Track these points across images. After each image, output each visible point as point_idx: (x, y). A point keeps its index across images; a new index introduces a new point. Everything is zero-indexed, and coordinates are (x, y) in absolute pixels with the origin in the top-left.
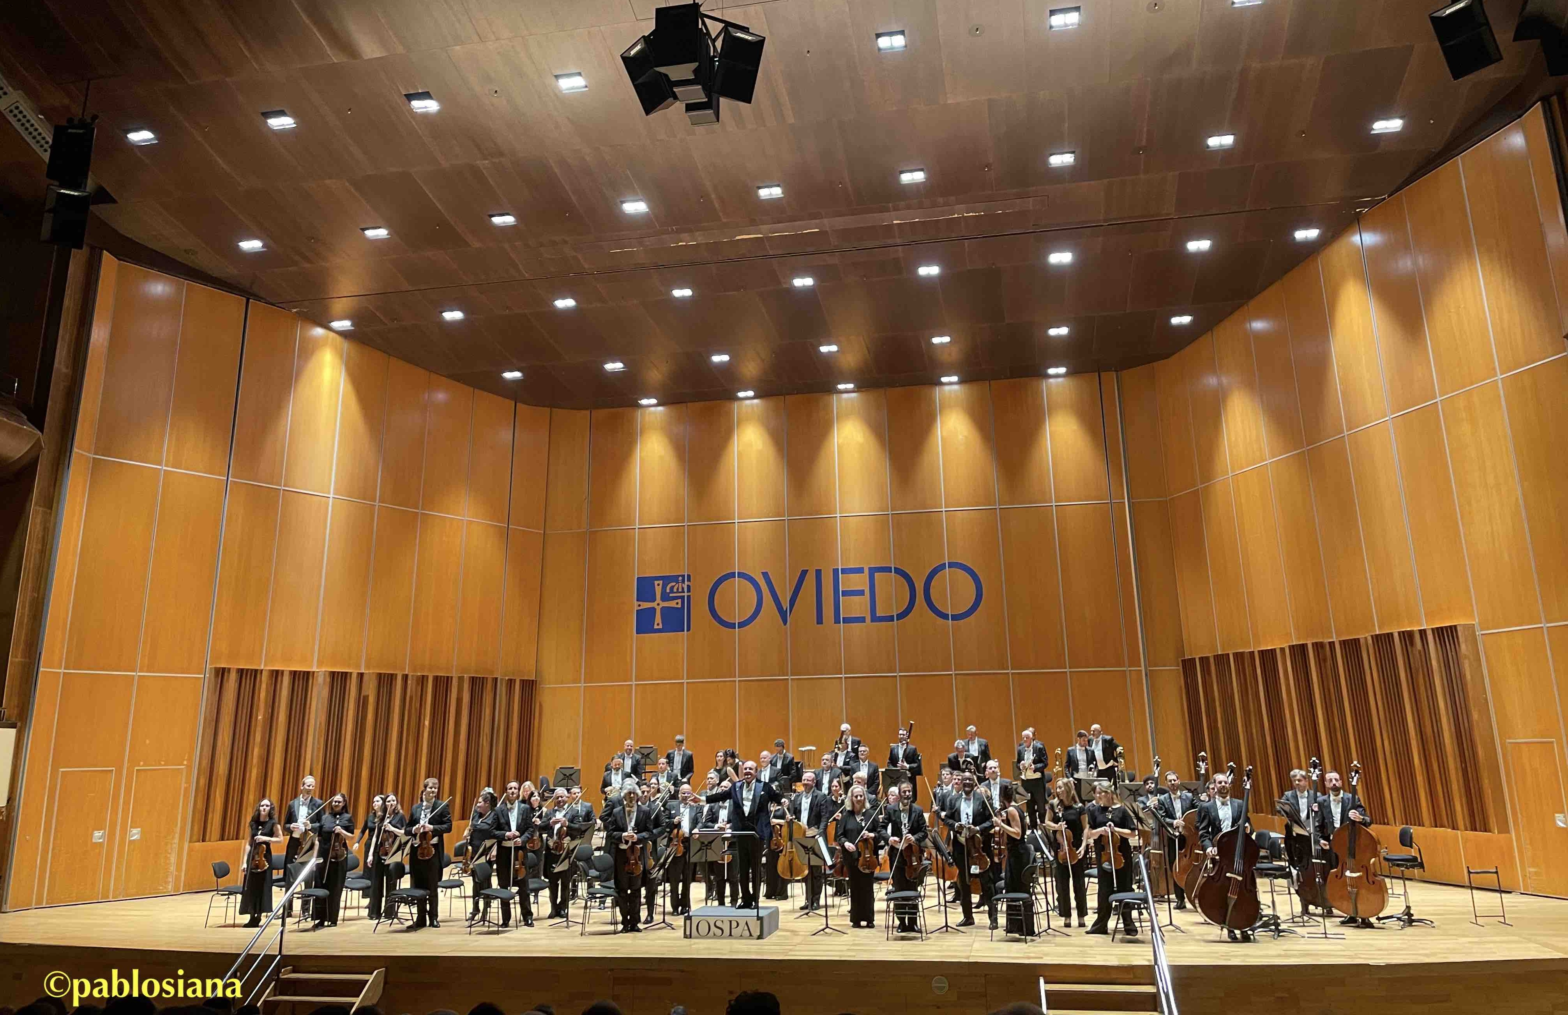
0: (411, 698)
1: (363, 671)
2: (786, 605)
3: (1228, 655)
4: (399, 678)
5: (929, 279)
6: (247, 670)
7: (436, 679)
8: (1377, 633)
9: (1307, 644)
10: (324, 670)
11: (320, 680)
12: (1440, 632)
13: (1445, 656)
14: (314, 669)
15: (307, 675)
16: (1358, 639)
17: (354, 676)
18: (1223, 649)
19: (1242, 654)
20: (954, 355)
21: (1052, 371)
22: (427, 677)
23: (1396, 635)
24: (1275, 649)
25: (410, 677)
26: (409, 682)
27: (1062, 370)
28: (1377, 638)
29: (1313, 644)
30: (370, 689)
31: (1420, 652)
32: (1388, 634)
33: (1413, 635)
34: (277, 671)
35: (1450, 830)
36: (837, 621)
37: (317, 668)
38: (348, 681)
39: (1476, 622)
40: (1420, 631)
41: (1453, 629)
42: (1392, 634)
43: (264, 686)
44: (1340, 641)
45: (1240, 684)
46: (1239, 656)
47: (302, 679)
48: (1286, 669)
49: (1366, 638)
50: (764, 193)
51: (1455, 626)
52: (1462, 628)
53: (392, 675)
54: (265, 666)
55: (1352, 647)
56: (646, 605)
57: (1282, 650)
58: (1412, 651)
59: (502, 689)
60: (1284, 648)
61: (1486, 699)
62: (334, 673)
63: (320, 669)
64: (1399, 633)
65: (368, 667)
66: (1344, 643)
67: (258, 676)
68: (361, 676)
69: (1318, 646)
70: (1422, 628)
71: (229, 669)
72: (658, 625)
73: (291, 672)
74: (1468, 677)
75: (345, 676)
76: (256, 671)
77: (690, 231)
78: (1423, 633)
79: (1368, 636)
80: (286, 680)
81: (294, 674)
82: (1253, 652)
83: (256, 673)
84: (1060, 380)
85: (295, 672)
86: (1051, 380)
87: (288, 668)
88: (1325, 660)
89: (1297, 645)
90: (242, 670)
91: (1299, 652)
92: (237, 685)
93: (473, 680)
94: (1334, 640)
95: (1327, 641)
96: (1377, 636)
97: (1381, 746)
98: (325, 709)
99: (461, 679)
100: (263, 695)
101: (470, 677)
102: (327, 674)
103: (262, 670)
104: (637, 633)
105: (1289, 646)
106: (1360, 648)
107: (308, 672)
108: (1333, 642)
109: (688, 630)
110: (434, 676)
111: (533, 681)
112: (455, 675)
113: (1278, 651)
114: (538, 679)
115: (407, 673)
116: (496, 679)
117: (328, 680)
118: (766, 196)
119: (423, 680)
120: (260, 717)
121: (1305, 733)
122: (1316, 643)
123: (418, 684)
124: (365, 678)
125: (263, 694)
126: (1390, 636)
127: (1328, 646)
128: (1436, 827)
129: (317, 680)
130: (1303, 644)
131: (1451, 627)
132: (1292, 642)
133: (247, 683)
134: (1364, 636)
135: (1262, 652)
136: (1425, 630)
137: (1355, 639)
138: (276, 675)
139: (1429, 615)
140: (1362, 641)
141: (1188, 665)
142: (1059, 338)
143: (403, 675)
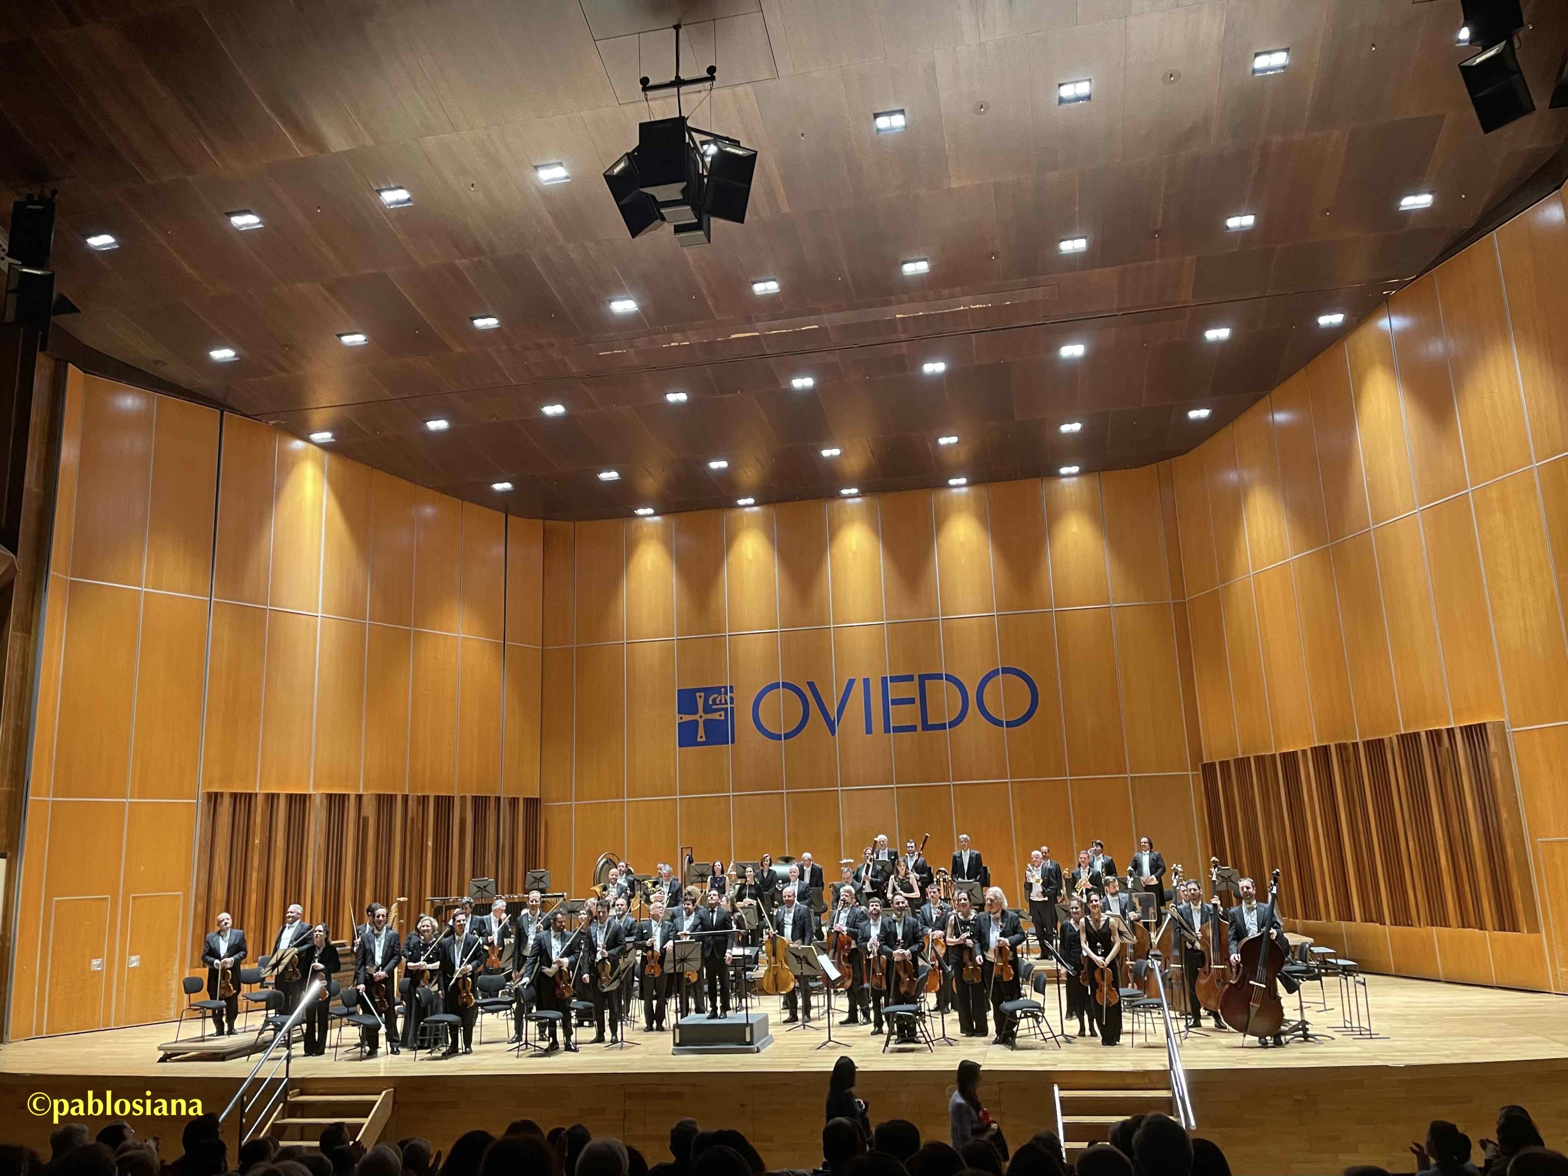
0: (412, 819)
1: (361, 792)
2: (834, 715)
3: (1249, 758)
4: (399, 798)
5: (935, 377)
6: (241, 794)
7: (437, 798)
8: (1403, 733)
9: (1329, 746)
10: (321, 792)
11: (318, 801)
12: (1468, 730)
13: (1474, 755)
14: (311, 791)
15: (304, 798)
16: (1383, 740)
17: (352, 799)
18: (1244, 752)
19: (1263, 757)
20: (962, 456)
21: (1064, 471)
22: (428, 797)
23: (1423, 735)
24: (1296, 752)
25: (410, 798)
26: (410, 803)
27: (1075, 469)
28: (1402, 738)
29: (1336, 745)
30: (369, 810)
31: (1447, 749)
32: (1414, 733)
33: (1441, 734)
34: (273, 795)
35: (1477, 930)
36: (887, 730)
37: (314, 791)
38: (346, 803)
39: (1505, 719)
40: (1448, 730)
41: (1482, 727)
42: (1418, 733)
43: (259, 809)
44: (1363, 742)
45: (1260, 786)
46: (1260, 760)
47: (299, 802)
48: (1308, 772)
49: (1390, 738)
50: (759, 288)
51: (1484, 724)
52: (1491, 727)
53: (391, 795)
54: (259, 790)
55: (1376, 747)
56: (687, 718)
57: (1304, 752)
58: (1440, 750)
59: (505, 807)
60: (1306, 750)
61: (1516, 798)
62: (331, 795)
63: (316, 791)
64: (1426, 732)
65: (366, 787)
66: (1367, 744)
67: (253, 799)
68: (359, 797)
69: (1341, 747)
70: (1450, 727)
71: (222, 794)
72: (701, 737)
73: (287, 795)
74: (1498, 774)
75: (343, 798)
76: (251, 795)
77: (682, 331)
78: (1450, 732)
79: (1393, 735)
80: (282, 804)
81: (290, 797)
82: (1274, 755)
83: (250, 797)
84: (1075, 479)
85: (291, 795)
86: (1064, 480)
87: (283, 791)
88: (1348, 761)
89: (1319, 747)
90: (236, 794)
91: (1322, 754)
92: (231, 810)
93: (476, 799)
94: (1358, 740)
95: (1350, 742)
96: (1402, 735)
97: (1405, 847)
98: (324, 832)
99: (463, 798)
100: (259, 819)
101: (472, 796)
102: (324, 796)
103: (256, 794)
104: (680, 746)
105: (1311, 748)
106: (1384, 748)
107: (305, 795)
108: (1357, 743)
109: (733, 742)
110: (435, 796)
111: (537, 799)
112: (456, 794)
113: (1300, 754)
114: (543, 797)
115: (407, 793)
116: (499, 798)
117: (325, 802)
118: (761, 291)
119: (424, 800)
120: (257, 842)
121: (1327, 836)
122: (1340, 744)
123: (418, 804)
124: (364, 799)
125: (258, 817)
126: (1417, 735)
127: (1351, 748)
128: (1464, 927)
129: (314, 803)
130: (1325, 746)
131: (1480, 725)
132: (1315, 743)
133: (242, 808)
134: (1389, 736)
135: (1283, 755)
136: (1452, 729)
137: (1379, 740)
138: (272, 798)
139: (1457, 714)
140: (1386, 742)
141: (1208, 770)
142: (1071, 435)
143: (403, 796)
